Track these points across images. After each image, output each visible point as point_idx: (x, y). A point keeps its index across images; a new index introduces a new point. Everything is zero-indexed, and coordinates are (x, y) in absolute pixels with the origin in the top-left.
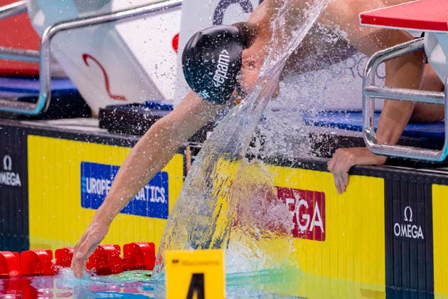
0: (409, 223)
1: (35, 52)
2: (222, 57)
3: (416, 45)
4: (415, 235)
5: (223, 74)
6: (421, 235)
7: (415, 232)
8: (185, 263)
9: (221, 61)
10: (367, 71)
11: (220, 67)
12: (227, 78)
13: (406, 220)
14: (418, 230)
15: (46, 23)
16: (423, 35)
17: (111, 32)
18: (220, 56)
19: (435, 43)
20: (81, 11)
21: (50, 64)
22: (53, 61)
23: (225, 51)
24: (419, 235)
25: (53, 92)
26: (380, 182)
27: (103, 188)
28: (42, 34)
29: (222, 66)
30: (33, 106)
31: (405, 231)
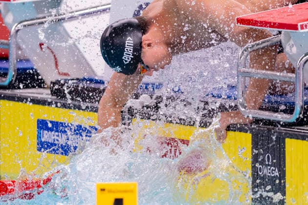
0: (269, 165)
1: (6, 41)
2: (128, 43)
3: (276, 40)
4: (273, 174)
5: (130, 55)
6: (277, 174)
7: (273, 172)
8: (110, 191)
9: (127, 45)
10: (241, 58)
11: (127, 50)
12: (132, 57)
13: (267, 163)
14: (275, 170)
15: (14, 21)
16: (280, 33)
17: (60, 28)
18: (126, 42)
19: (289, 38)
20: (38, 13)
21: (16, 50)
22: (19, 48)
23: (129, 38)
24: (276, 174)
25: (18, 69)
26: (248, 136)
27: (53, 138)
28: (11, 29)
29: (129, 49)
30: (4, 79)
31: (266, 171)
